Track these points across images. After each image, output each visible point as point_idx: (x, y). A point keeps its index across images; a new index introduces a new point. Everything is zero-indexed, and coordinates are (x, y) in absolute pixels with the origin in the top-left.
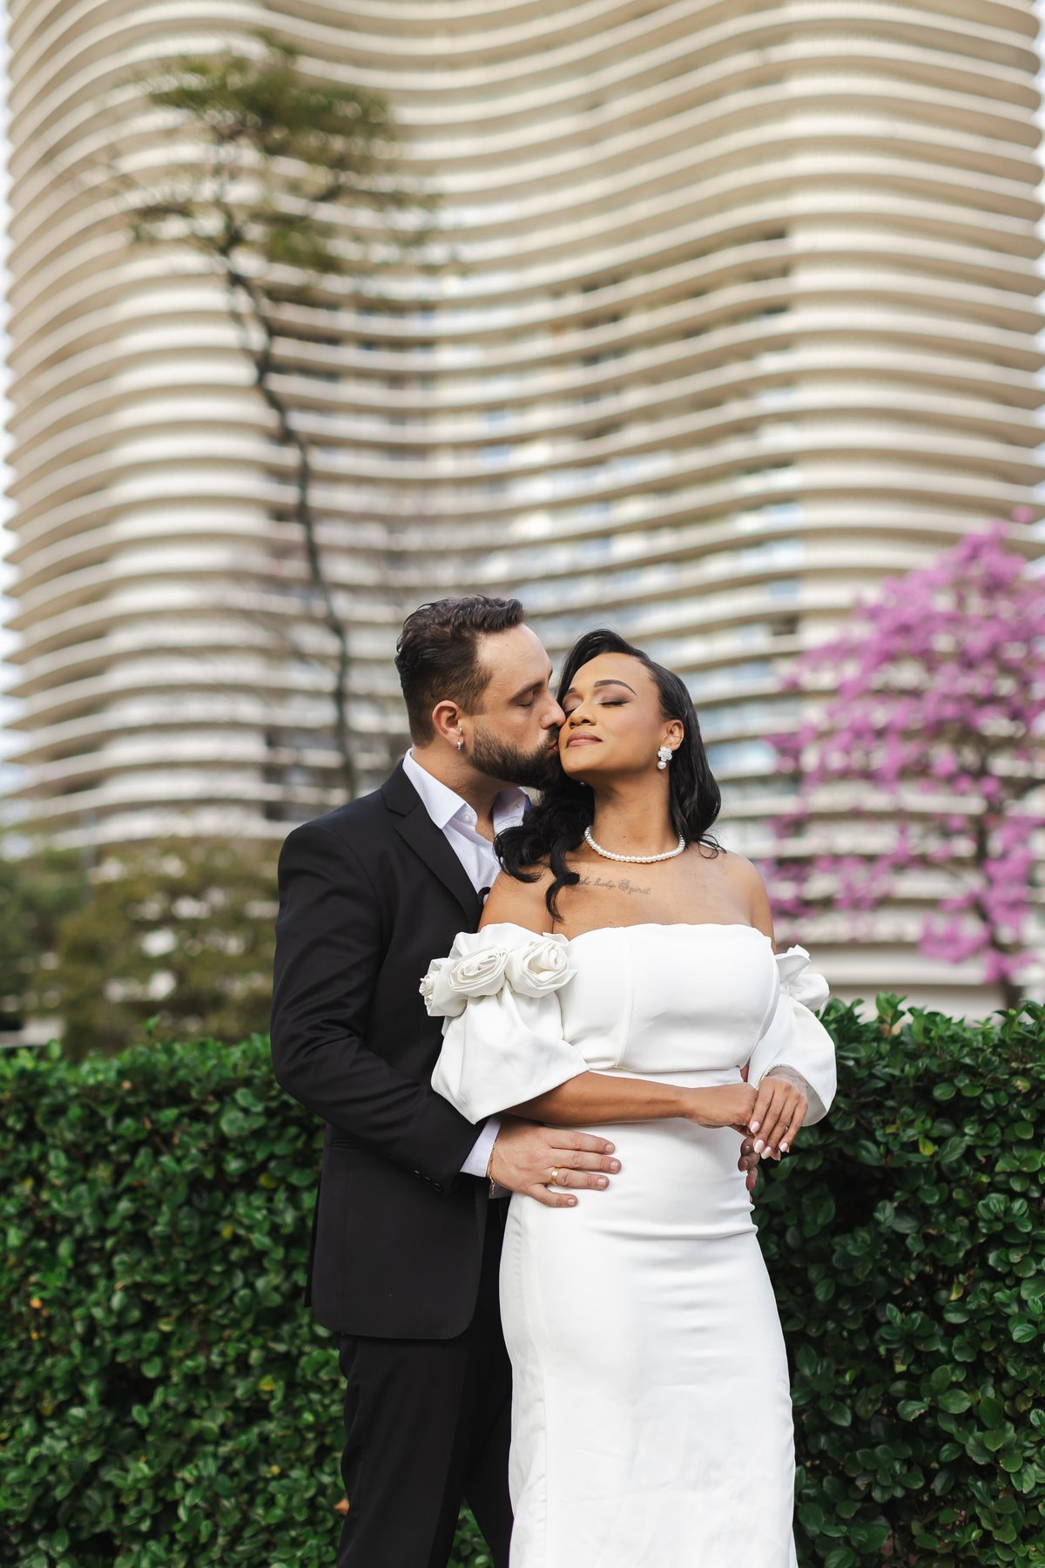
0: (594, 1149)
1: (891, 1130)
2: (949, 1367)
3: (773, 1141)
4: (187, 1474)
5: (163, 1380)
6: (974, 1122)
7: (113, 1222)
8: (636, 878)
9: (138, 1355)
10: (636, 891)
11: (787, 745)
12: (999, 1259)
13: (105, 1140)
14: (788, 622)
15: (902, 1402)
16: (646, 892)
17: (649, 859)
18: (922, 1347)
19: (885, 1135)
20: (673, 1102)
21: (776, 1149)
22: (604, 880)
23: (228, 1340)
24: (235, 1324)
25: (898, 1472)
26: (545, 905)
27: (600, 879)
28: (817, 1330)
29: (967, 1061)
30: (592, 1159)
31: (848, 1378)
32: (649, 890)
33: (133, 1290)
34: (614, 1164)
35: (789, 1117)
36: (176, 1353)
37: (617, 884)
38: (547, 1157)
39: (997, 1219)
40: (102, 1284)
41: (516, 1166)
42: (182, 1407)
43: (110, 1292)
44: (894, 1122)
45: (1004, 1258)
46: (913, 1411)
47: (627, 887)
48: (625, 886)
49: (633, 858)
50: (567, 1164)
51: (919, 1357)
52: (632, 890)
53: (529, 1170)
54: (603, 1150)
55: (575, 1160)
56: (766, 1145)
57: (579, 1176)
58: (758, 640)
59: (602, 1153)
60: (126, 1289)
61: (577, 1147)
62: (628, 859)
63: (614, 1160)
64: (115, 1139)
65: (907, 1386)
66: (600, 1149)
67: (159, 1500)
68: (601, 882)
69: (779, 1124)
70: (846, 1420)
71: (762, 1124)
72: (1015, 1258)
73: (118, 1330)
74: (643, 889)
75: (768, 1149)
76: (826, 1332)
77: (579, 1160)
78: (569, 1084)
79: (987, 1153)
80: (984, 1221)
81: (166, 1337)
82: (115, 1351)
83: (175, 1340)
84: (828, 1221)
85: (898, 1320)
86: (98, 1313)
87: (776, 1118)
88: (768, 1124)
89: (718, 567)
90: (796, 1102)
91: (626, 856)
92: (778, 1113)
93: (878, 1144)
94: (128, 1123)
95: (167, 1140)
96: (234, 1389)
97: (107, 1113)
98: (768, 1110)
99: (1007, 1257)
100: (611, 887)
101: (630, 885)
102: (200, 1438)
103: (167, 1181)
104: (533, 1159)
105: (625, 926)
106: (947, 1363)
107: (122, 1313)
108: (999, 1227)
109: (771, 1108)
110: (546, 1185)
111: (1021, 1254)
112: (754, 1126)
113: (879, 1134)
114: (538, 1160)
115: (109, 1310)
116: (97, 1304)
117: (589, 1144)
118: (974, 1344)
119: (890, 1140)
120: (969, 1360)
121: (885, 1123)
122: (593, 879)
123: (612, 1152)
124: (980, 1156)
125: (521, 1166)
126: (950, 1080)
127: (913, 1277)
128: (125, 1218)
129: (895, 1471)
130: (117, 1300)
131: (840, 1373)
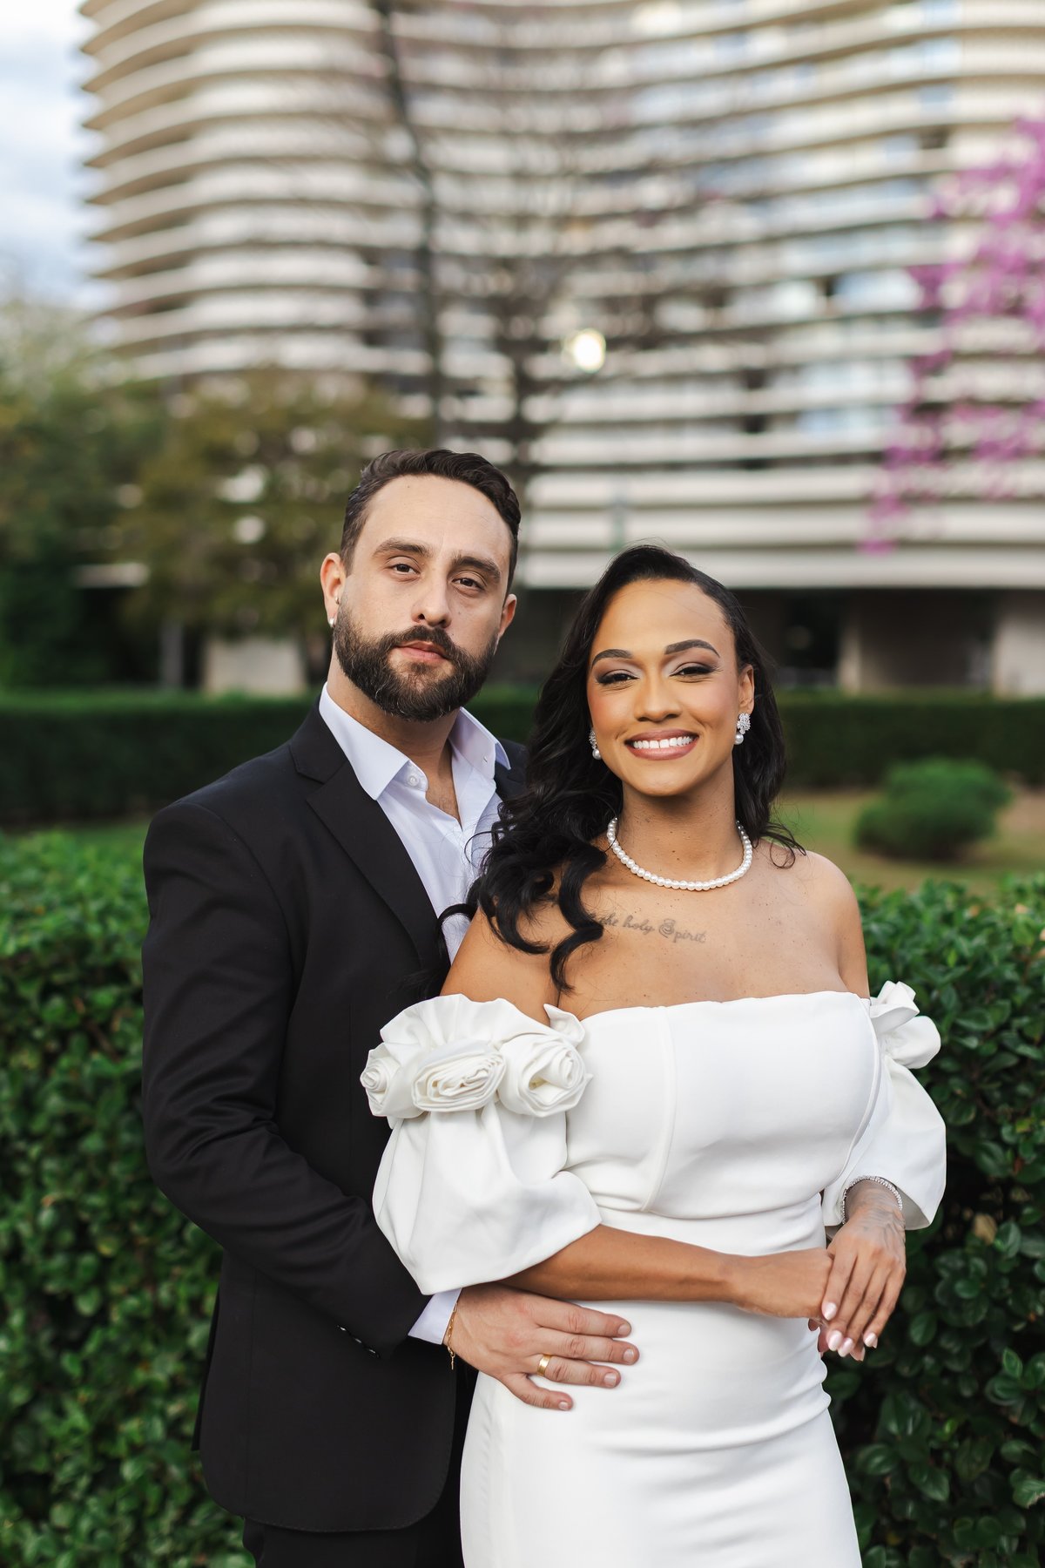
0: (602, 1333)
1: (1022, 1127)
3: (855, 1331)
4: (132, 1427)
5: (101, 1317)
7: (39, 1125)
8: (686, 916)
9: (72, 1286)
10: (683, 937)
11: (929, 277)
13: (27, 1023)
14: (937, 136)
15: (1017, 1471)
16: (698, 938)
17: (706, 885)
19: (1013, 1132)
20: (718, 1284)
21: (859, 1343)
22: (638, 919)
23: (180, 1278)
24: (186, 1262)
25: (1007, 1550)
26: (548, 970)
27: (631, 917)
28: (911, 1368)
30: (597, 1346)
31: (947, 1428)
32: (703, 935)
33: (66, 1209)
34: (629, 1353)
35: (878, 1296)
36: (116, 1288)
37: (656, 927)
38: (533, 1341)
40: (28, 1194)
41: (487, 1346)
42: (126, 1348)
43: (37, 1208)
44: (1027, 1114)
46: (1031, 1493)
47: (671, 931)
48: (668, 929)
49: (684, 884)
50: (559, 1353)
51: (1042, 1417)
52: (679, 936)
53: (505, 1355)
54: (615, 1331)
55: (574, 1348)
56: (845, 1336)
57: (579, 1369)
58: (906, 157)
59: (610, 1337)
60: (57, 1205)
61: (577, 1331)
62: (676, 884)
63: (629, 1346)
64: (39, 1022)
66: (610, 1332)
67: (99, 1456)
68: (632, 923)
69: (864, 1305)
70: (941, 1489)
71: (840, 1307)
73: (48, 1251)
74: (694, 934)
75: (849, 1342)
76: (921, 1372)
77: (579, 1348)
78: (568, 1251)
81: (106, 1262)
82: (46, 1277)
83: (116, 1268)
85: (1018, 1373)
86: (25, 1229)
87: (860, 1298)
88: (849, 1307)
89: (863, 71)
90: (888, 1271)
91: (673, 880)
92: (862, 1292)
93: (1005, 1146)
94: (57, 1003)
95: (105, 1027)
96: (186, 1332)
97: (30, 991)
98: (848, 1286)
100: (648, 930)
101: (676, 928)
102: (146, 1390)
103: (102, 1083)
104: (512, 1341)
105: (666, 1005)
107: (53, 1232)
109: (852, 1285)
110: (528, 1375)
112: (829, 1311)
113: (1006, 1132)
114: (518, 1344)
115: (36, 1228)
116: (22, 1217)
117: (595, 1324)
119: (1022, 1140)
121: (1014, 1119)
122: (621, 916)
123: (627, 1334)
125: (495, 1348)
127: (1040, 1311)
128: (53, 1120)
129: (1002, 1549)
130: (46, 1217)
131: (939, 1422)
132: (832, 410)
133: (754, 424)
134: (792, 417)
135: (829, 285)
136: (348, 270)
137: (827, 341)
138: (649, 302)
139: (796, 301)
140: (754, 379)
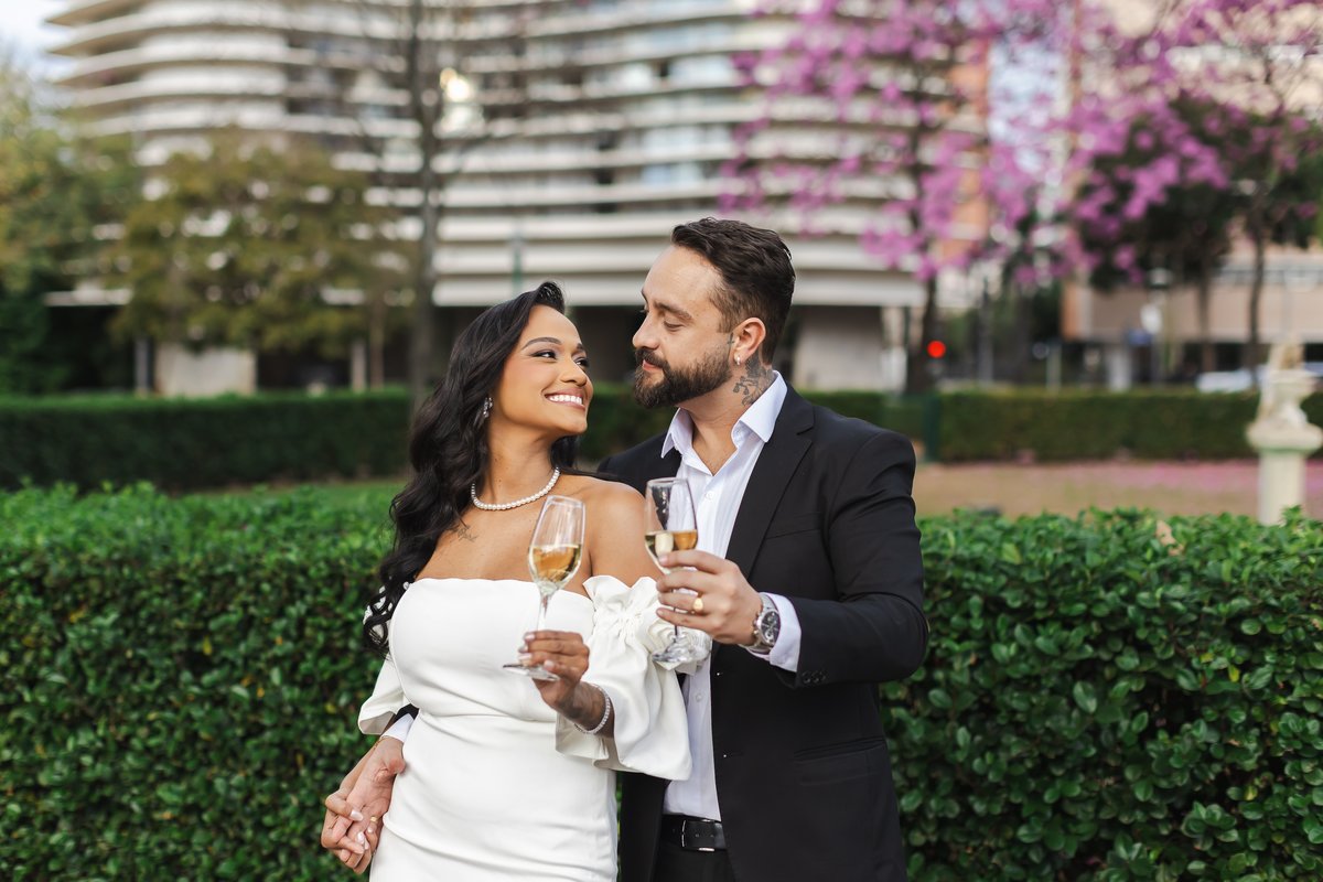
1: (1204, 658)
2: (1243, 855)
6: (1273, 652)
12: (1293, 770)
18: (1222, 838)
19: (1199, 662)
29: (1273, 602)
31: (1153, 856)
39: (1295, 737)
44: (1206, 652)
45: (1296, 767)
51: (1217, 845)
65: (1206, 868)
72: (1307, 768)
79: (1284, 679)
80: (1284, 738)
84: (1141, 729)
85: (1203, 816)
93: (1194, 671)
99: (1300, 767)
106: (1241, 850)
108: (1299, 746)
111: (1312, 765)
113: (1194, 662)
118: (1265, 836)
119: (1204, 668)
120: (1261, 849)
121: (1199, 653)
124: (1279, 682)
126: (1255, 617)
127: (1212, 777)
131: (1148, 853)
132: (670, 165)
133: (604, 176)
134: (636, 171)
135: (663, 67)
136: (275, 50)
137: (662, 112)
138: (518, 80)
139: (637, 80)
140: (608, 141)
